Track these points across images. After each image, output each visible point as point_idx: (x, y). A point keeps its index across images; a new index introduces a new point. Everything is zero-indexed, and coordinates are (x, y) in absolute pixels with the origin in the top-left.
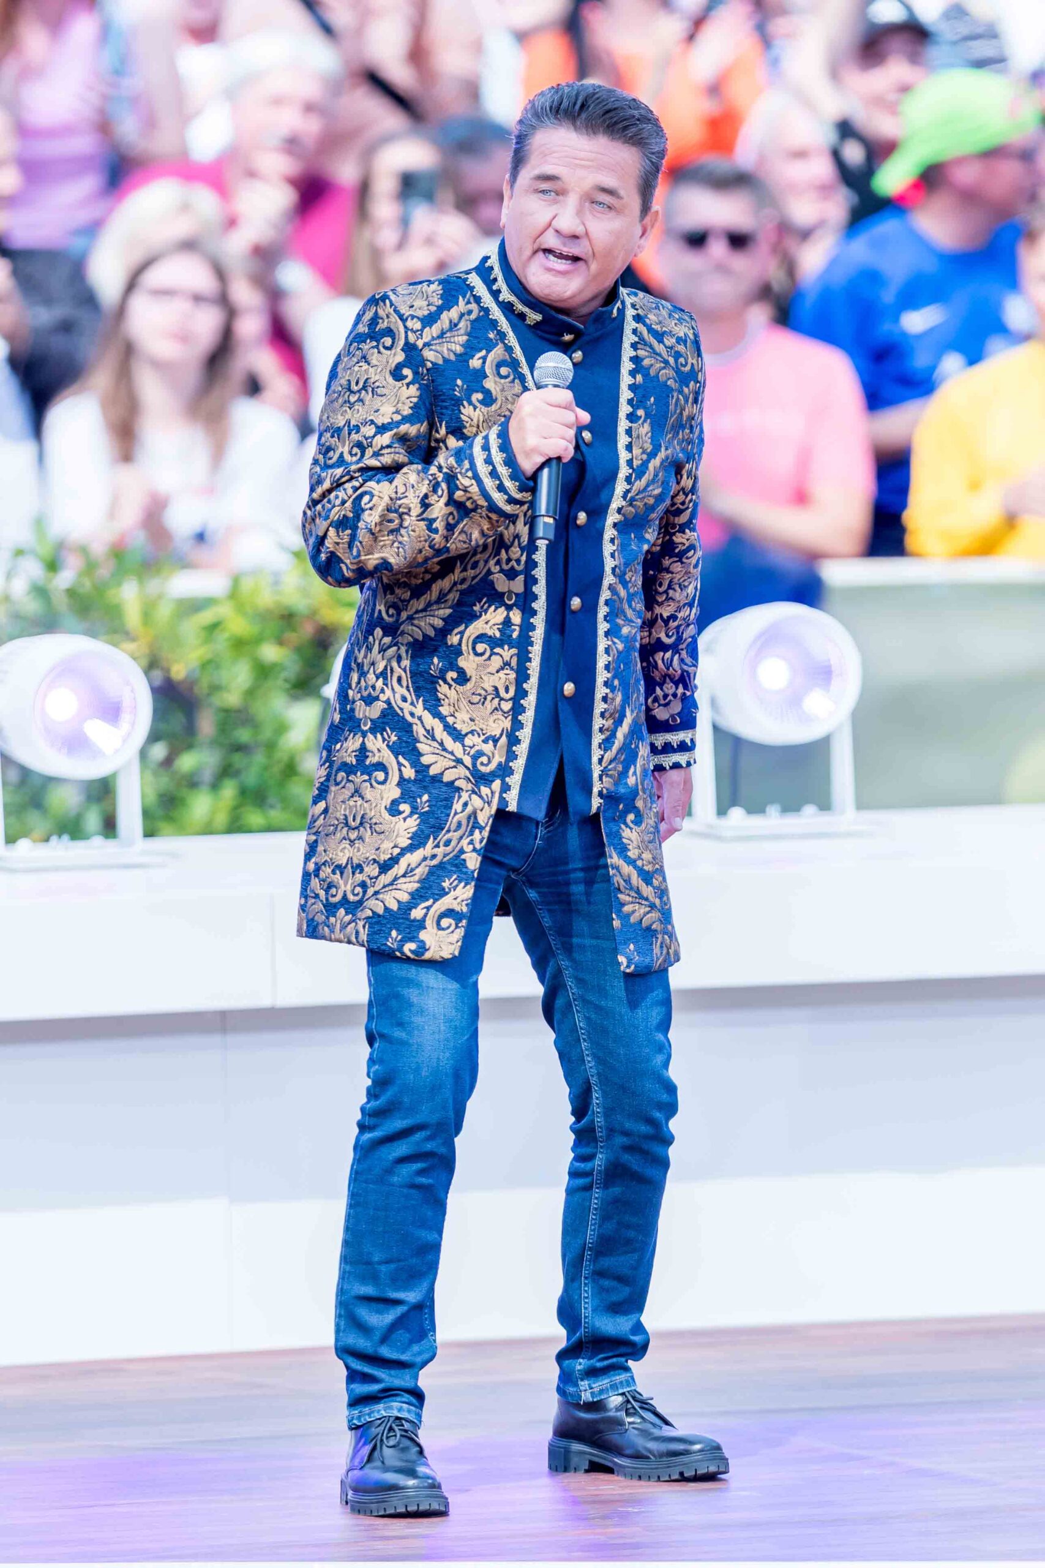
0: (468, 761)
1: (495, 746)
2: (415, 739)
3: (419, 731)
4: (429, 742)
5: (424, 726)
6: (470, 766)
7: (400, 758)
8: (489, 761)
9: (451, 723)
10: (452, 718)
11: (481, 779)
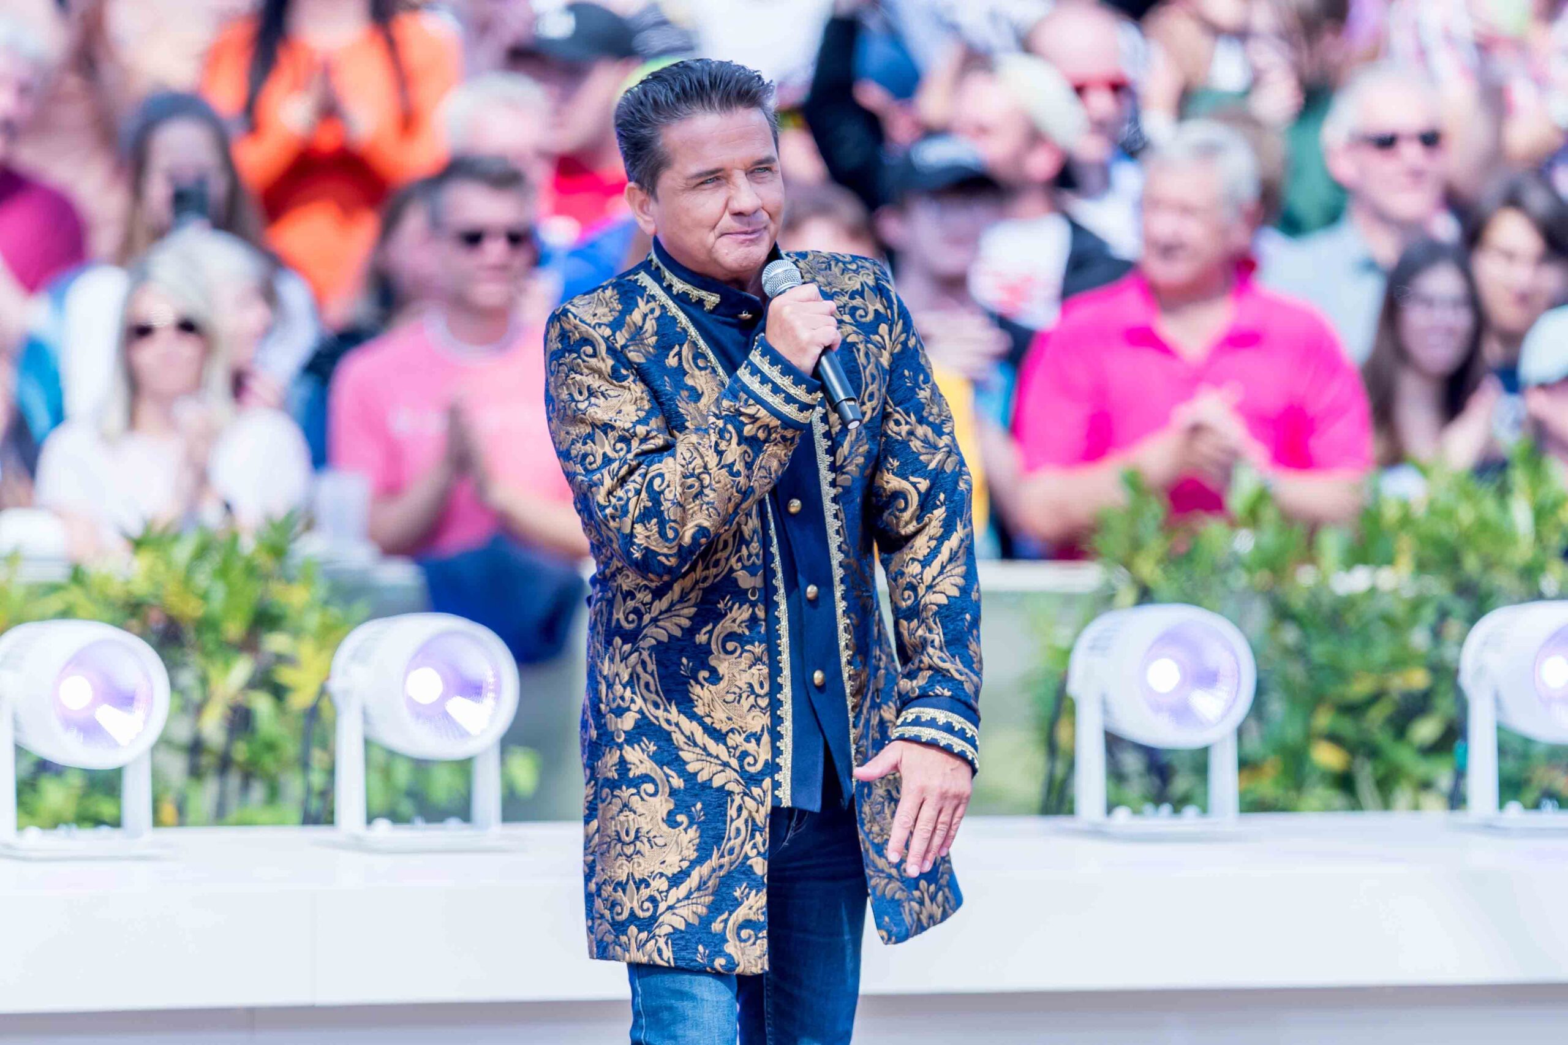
0: (734, 763)
1: (758, 745)
2: (677, 748)
3: (678, 738)
4: (691, 749)
5: (682, 733)
6: (738, 769)
7: (665, 768)
8: (756, 761)
9: (709, 723)
10: (709, 718)
11: (751, 780)
